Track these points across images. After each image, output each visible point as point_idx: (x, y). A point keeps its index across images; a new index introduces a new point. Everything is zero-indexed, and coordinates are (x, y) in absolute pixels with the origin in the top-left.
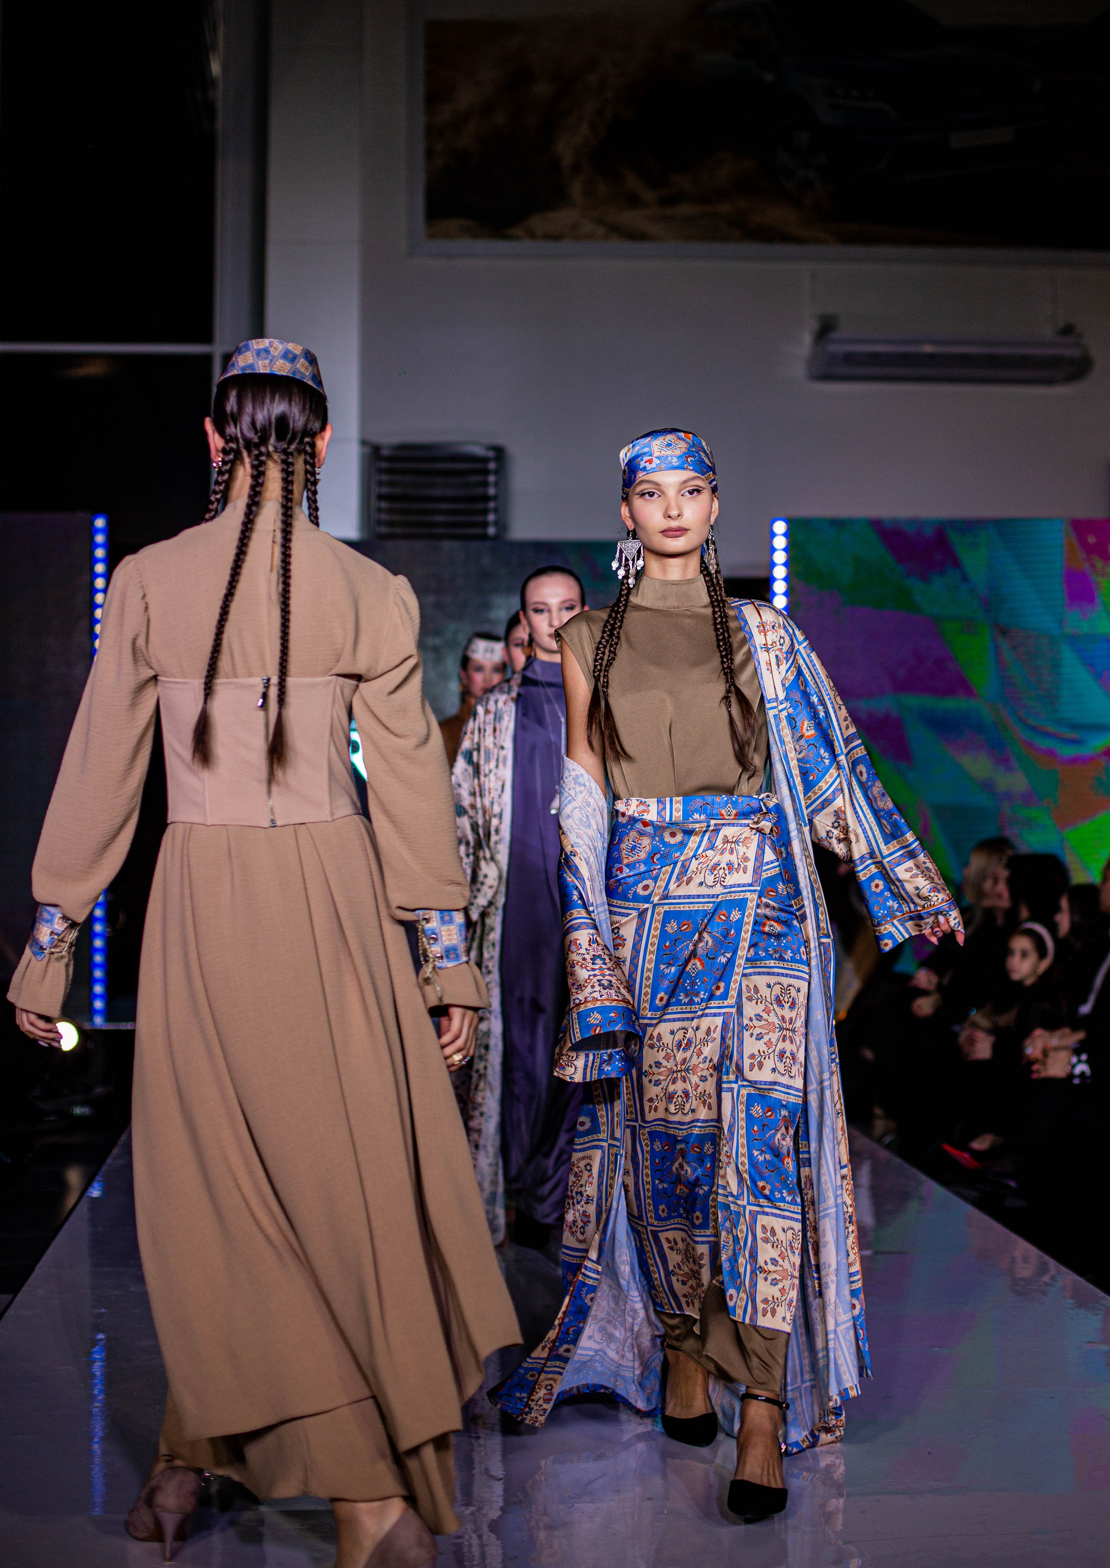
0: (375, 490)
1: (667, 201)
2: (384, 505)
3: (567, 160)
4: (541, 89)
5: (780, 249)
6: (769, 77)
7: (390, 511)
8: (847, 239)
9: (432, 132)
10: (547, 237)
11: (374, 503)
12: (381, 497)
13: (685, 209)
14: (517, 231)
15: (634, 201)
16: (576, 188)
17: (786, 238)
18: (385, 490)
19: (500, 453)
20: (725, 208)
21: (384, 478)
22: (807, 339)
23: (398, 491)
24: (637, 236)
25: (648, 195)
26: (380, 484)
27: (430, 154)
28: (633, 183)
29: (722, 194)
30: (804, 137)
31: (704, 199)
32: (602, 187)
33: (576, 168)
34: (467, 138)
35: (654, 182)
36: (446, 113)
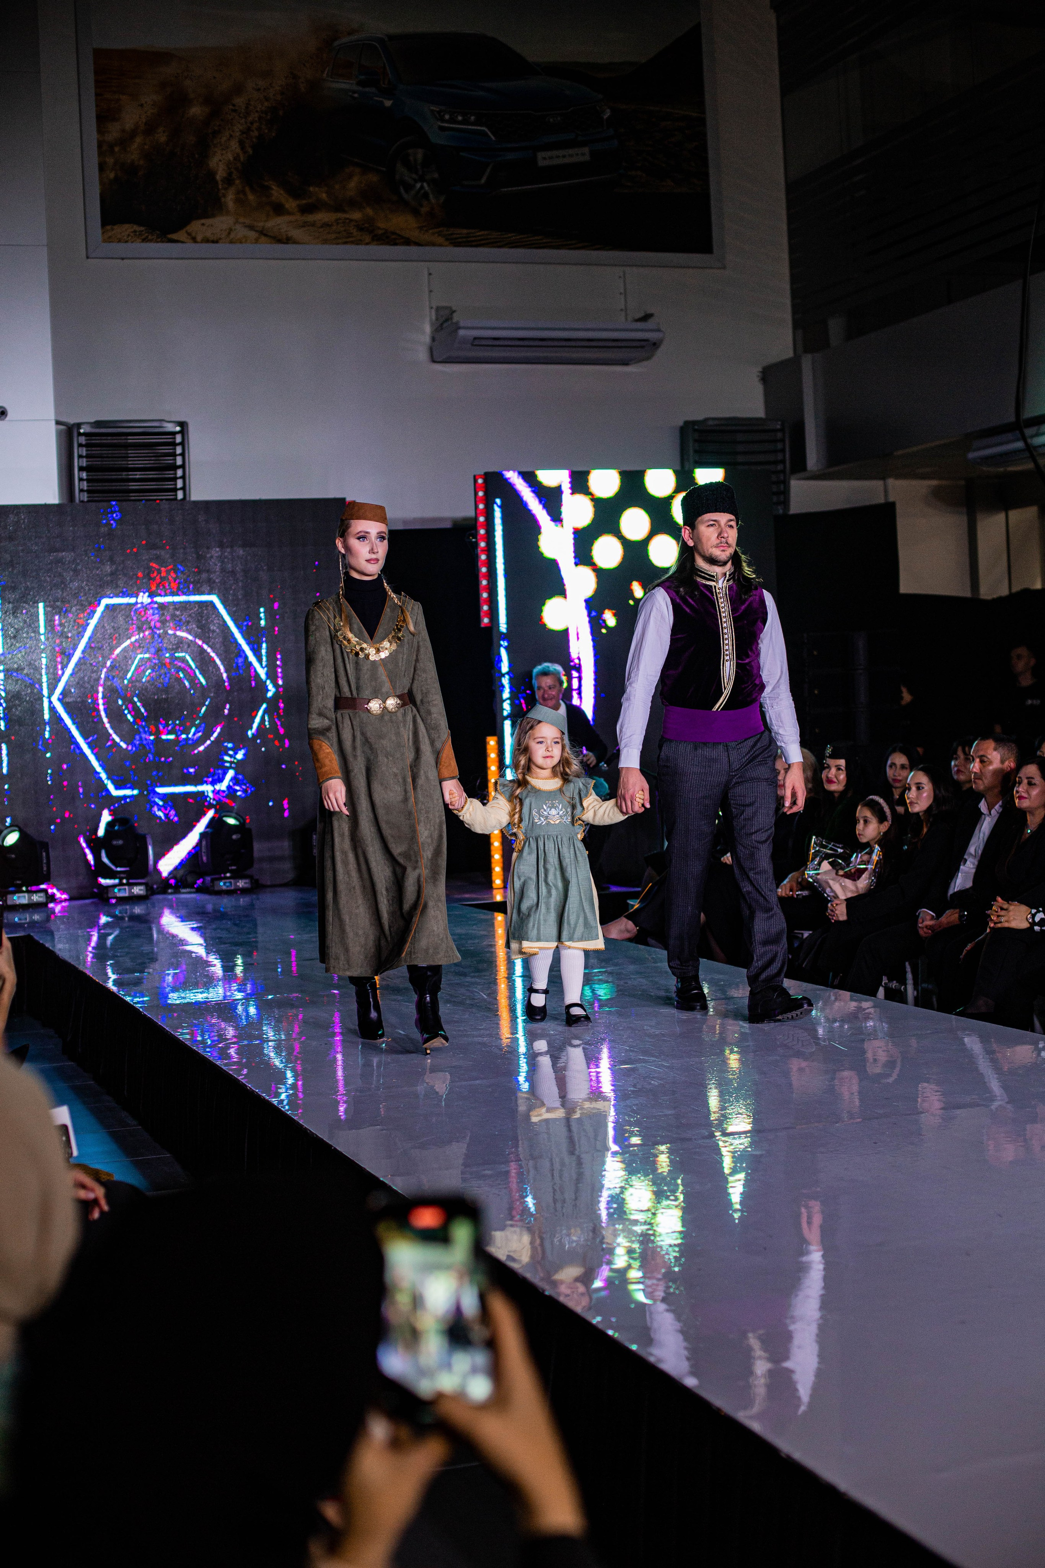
1: (306, 210)
3: (220, 174)
4: (196, 111)
6: (388, 103)
8: (457, 242)
9: (104, 148)
10: (206, 240)
13: (321, 217)
14: (181, 235)
15: (279, 209)
16: (229, 199)
17: (408, 242)
19: (183, 427)
20: (357, 215)
22: (427, 330)
24: (281, 240)
25: (291, 204)
27: (102, 167)
28: (277, 193)
29: (353, 204)
30: (420, 154)
31: (338, 208)
32: (251, 197)
33: (228, 181)
34: (134, 154)
35: (295, 193)
36: (114, 131)
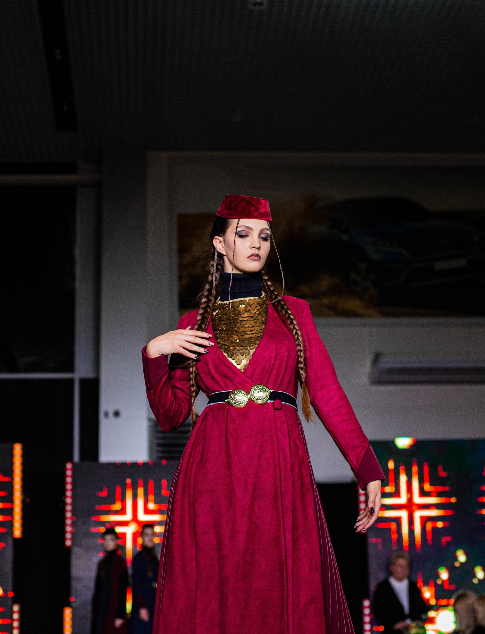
0: (156, 441)
2: (160, 449)
5: (353, 320)
6: (345, 237)
7: (163, 452)
8: (386, 315)
9: (182, 267)
11: (156, 448)
12: (159, 445)
17: (356, 315)
18: (160, 441)
20: (326, 301)
21: (160, 435)
22: (368, 364)
23: (166, 441)
26: (158, 438)
27: (180, 278)
29: (324, 294)
30: (363, 266)
31: (315, 296)
36: (188, 258)
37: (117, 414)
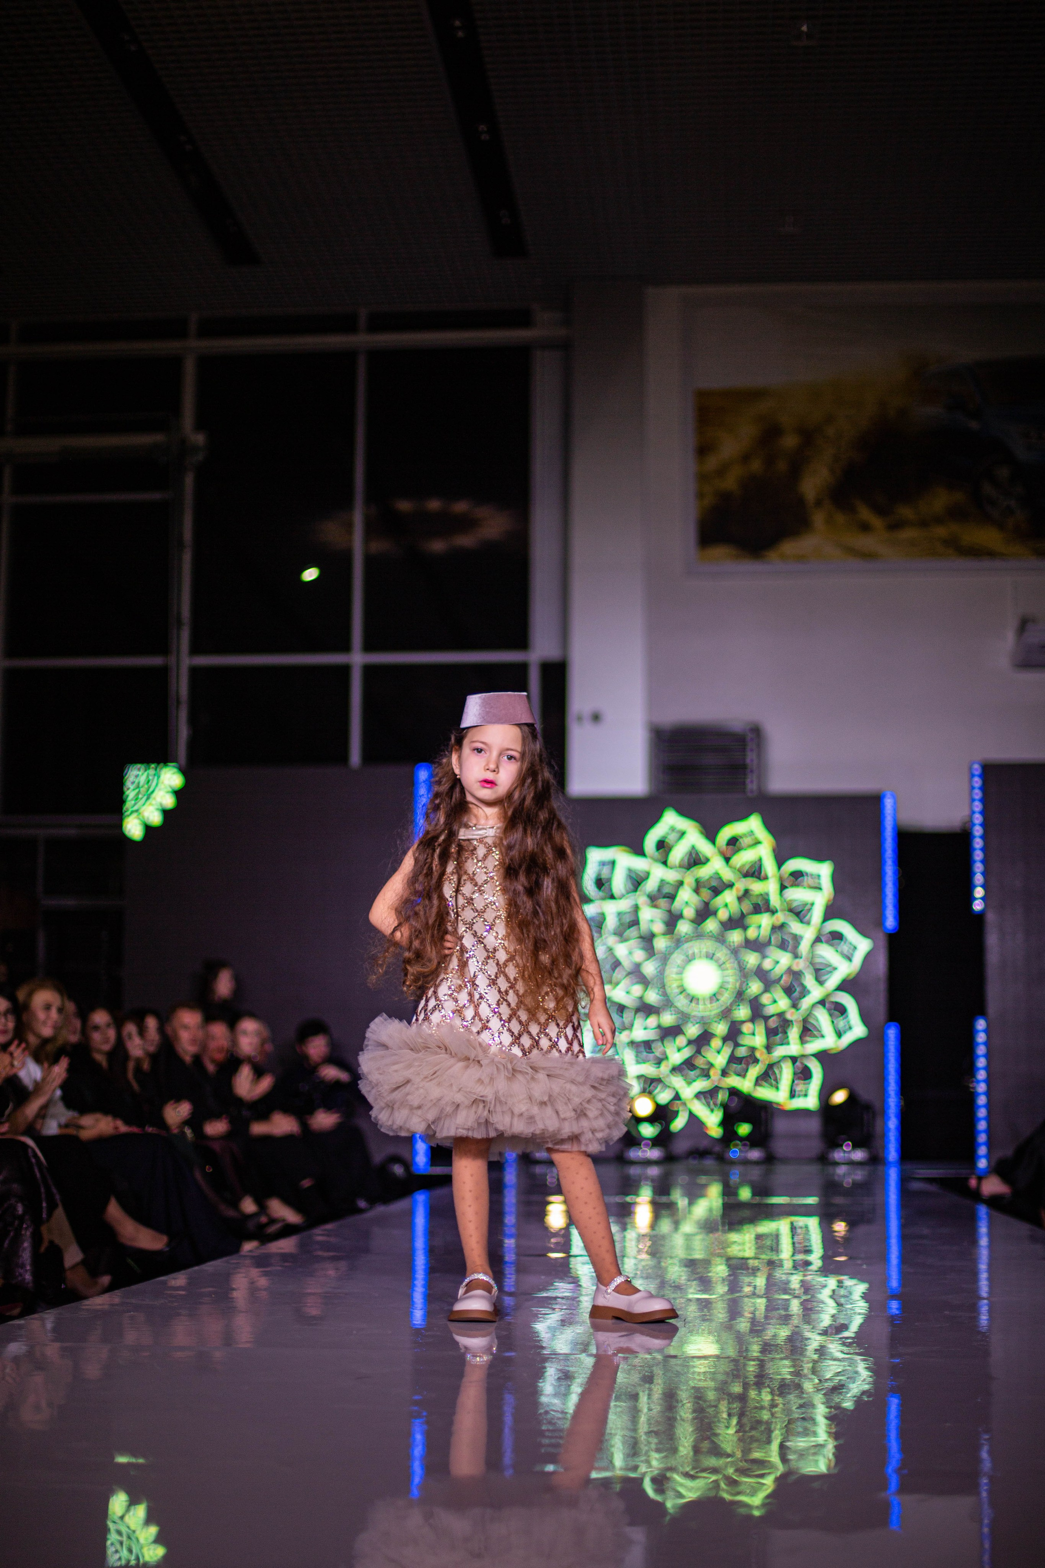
1: (893, 527)
3: (811, 497)
4: (790, 441)
5: (986, 563)
6: (974, 425)
9: (702, 478)
10: (797, 559)
13: (908, 534)
14: (773, 555)
15: (865, 528)
16: (818, 519)
17: (991, 554)
19: (757, 731)
20: (941, 531)
22: (1010, 637)
24: (868, 556)
25: (876, 522)
27: (700, 495)
28: (865, 513)
29: (938, 520)
30: (1003, 472)
31: (923, 524)
32: (840, 518)
33: (819, 503)
34: (730, 483)
35: (881, 511)
36: (712, 462)
37: (596, 718)
